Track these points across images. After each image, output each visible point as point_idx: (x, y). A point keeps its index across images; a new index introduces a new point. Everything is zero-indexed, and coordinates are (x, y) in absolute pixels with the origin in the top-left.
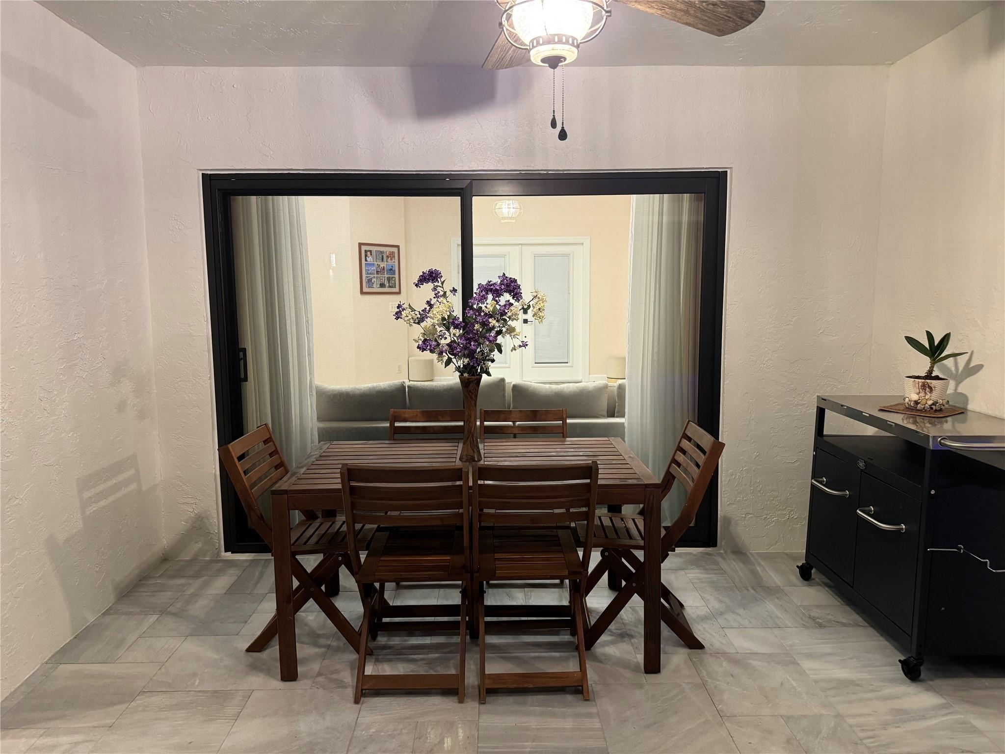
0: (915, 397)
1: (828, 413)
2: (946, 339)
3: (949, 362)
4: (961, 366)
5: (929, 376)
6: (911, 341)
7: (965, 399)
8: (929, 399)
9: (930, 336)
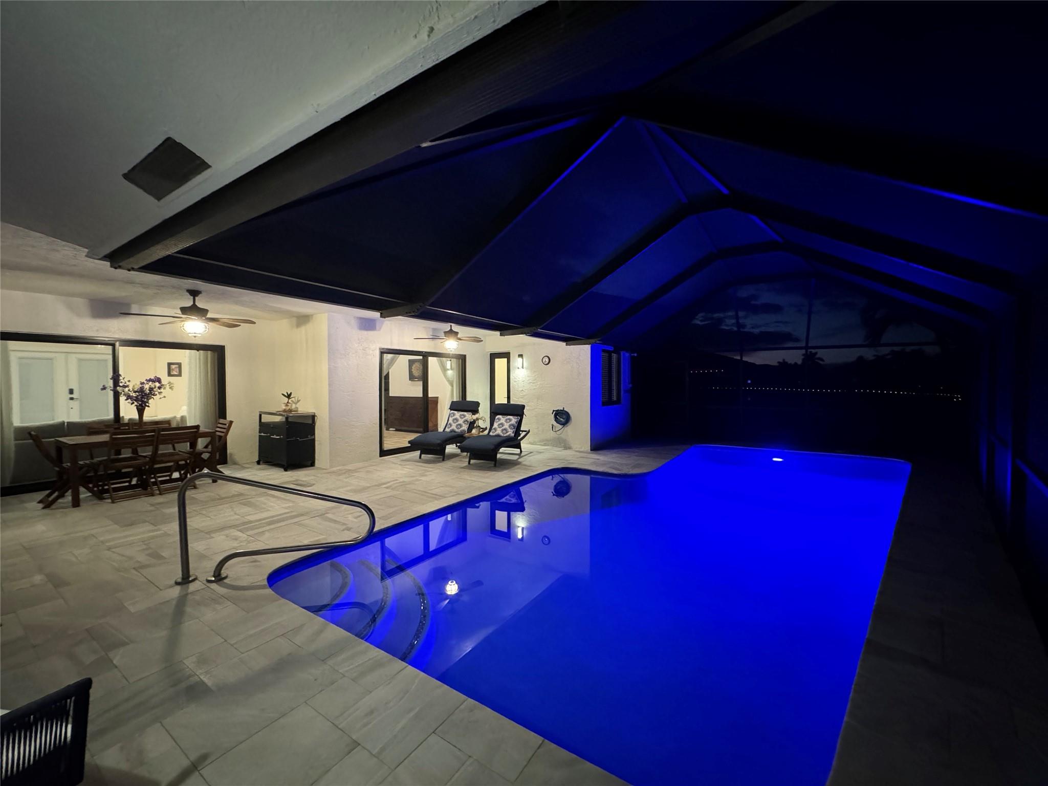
0: (284, 408)
1: (263, 415)
2: (291, 393)
3: (293, 399)
4: (296, 400)
5: (288, 403)
6: (283, 395)
7: (297, 408)
8: (288, 408)
9: (287, 393)
